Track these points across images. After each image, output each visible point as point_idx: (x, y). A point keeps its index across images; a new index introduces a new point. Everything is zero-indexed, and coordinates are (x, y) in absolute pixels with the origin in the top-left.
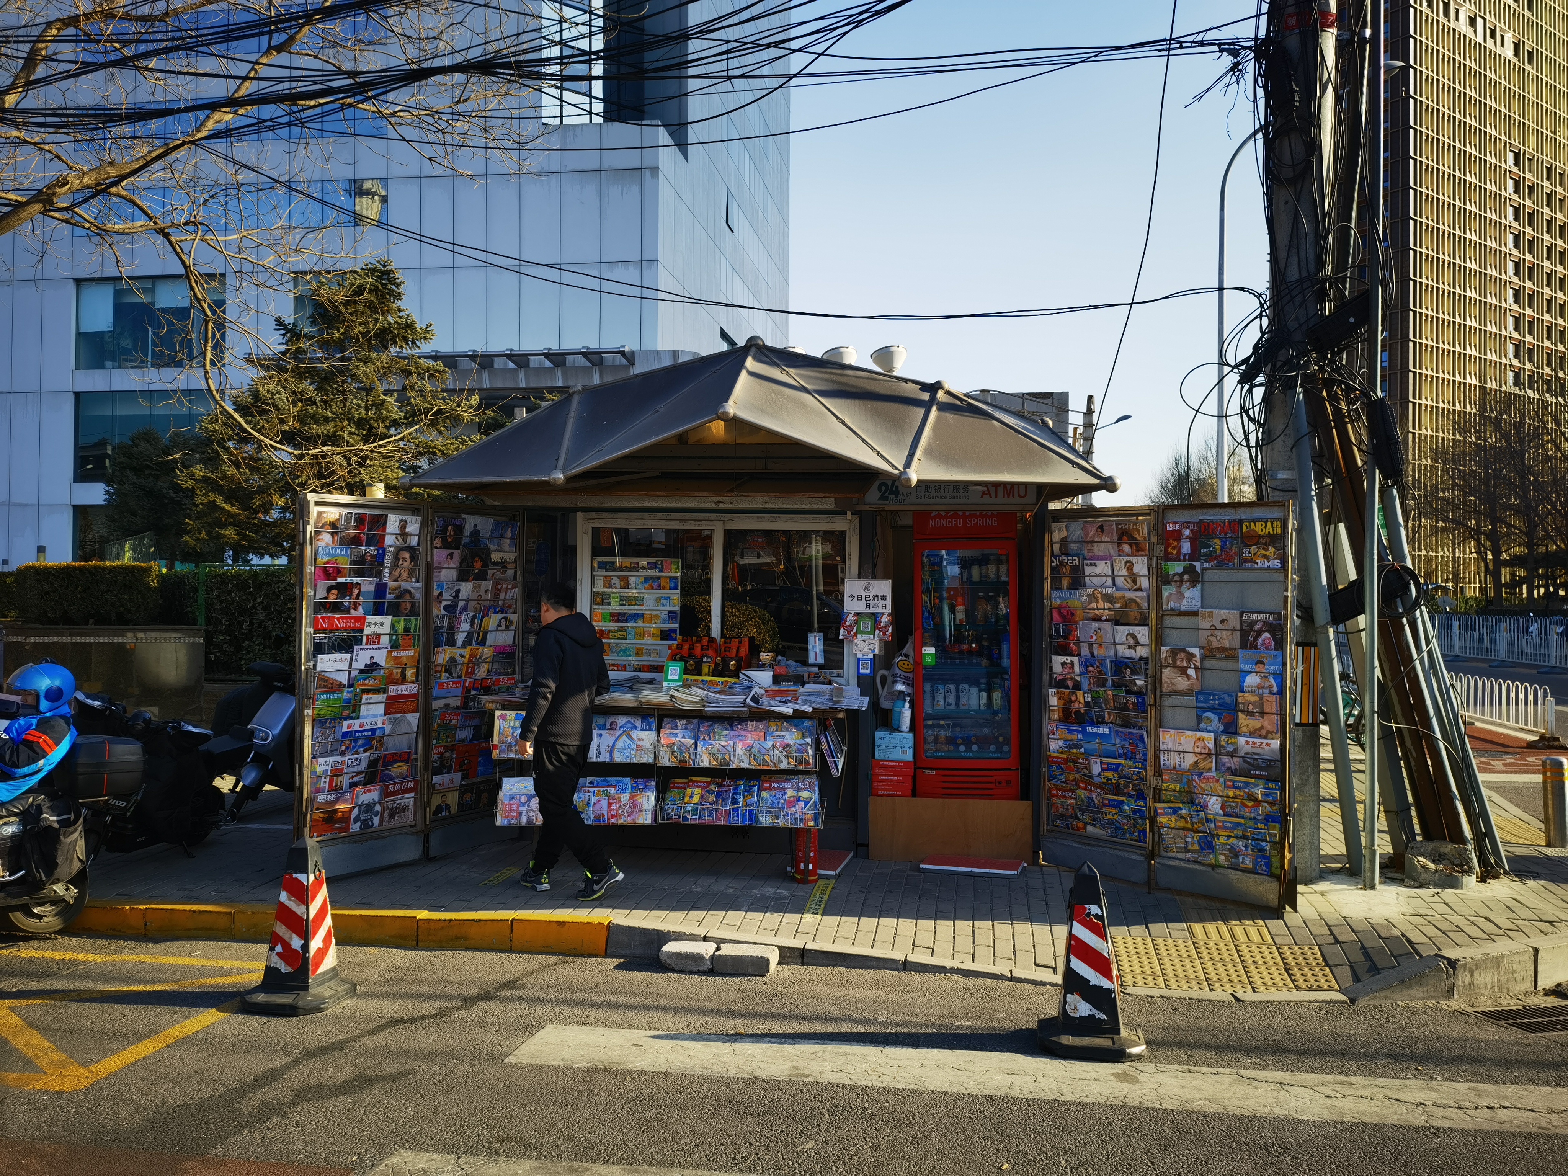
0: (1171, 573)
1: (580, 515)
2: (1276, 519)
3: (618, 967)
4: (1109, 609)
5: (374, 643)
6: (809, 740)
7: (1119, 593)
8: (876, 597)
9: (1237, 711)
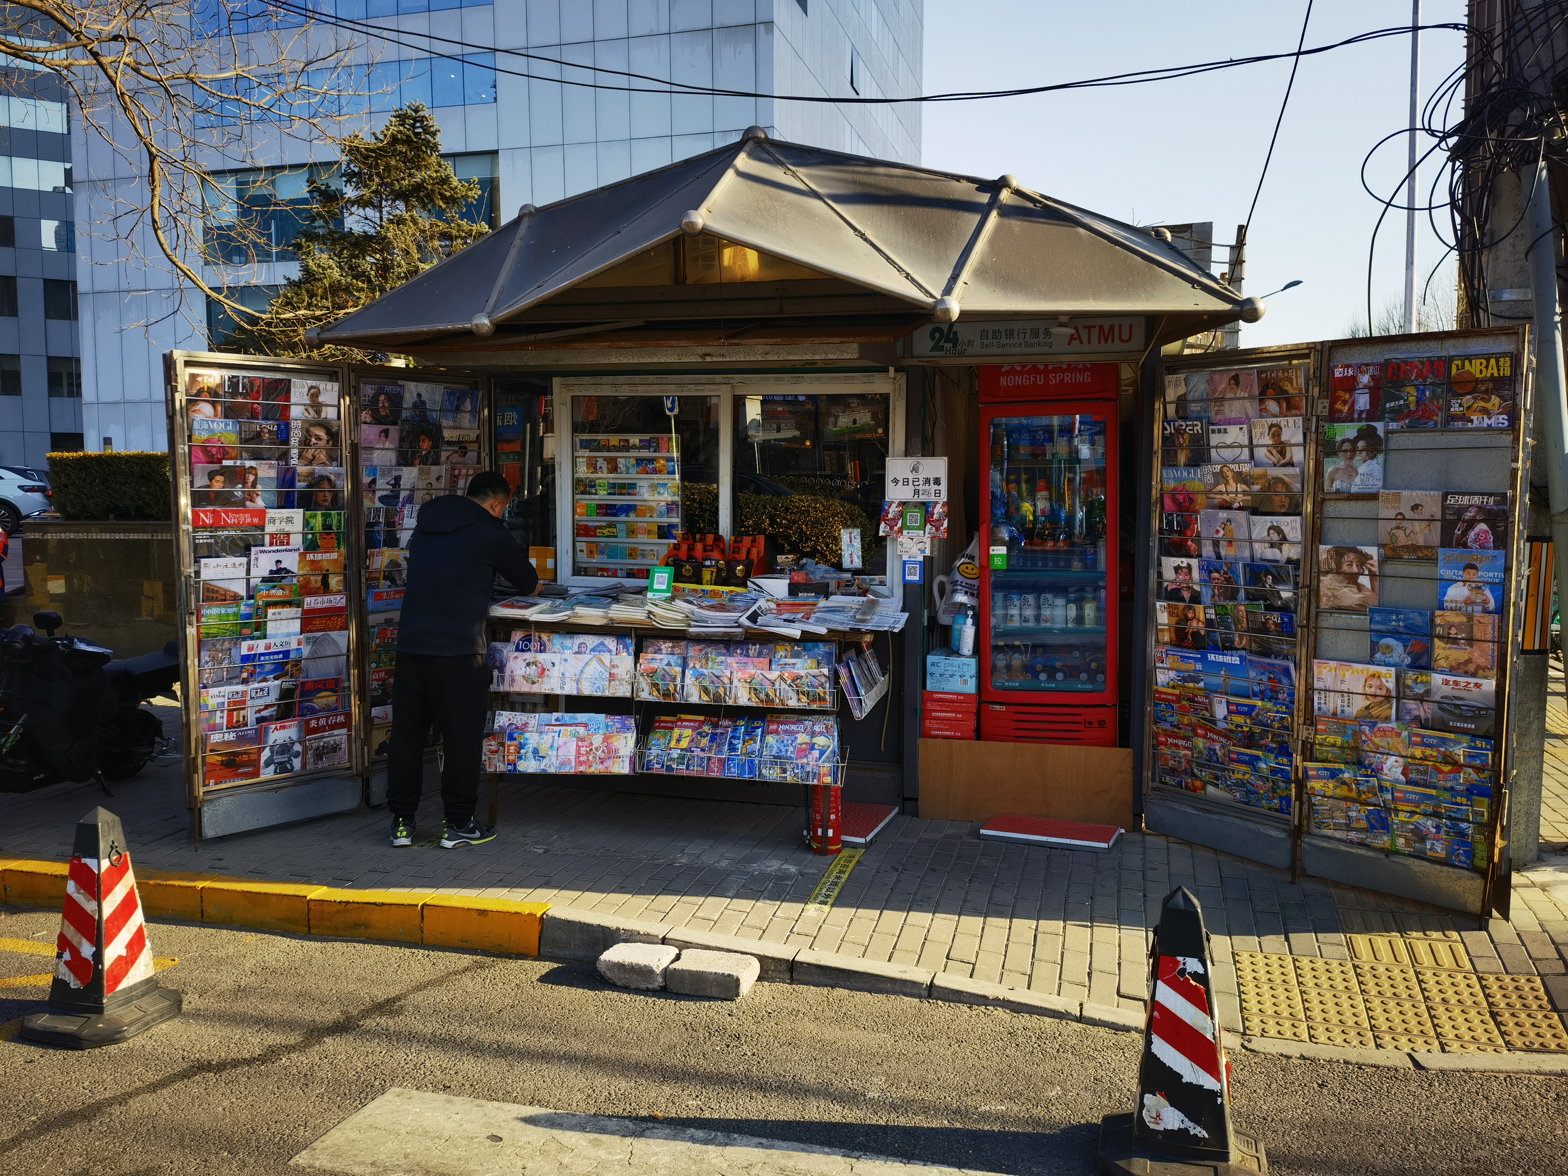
0: (1338, 438)
1: (556, 381)
2: (1504, 355)
3: (547, 979)
4: (1244, 492)
5: (282, 544)
6: (825, 671)
7: (1258, 471)
8: (927, 481)
9: (1432, 636)
